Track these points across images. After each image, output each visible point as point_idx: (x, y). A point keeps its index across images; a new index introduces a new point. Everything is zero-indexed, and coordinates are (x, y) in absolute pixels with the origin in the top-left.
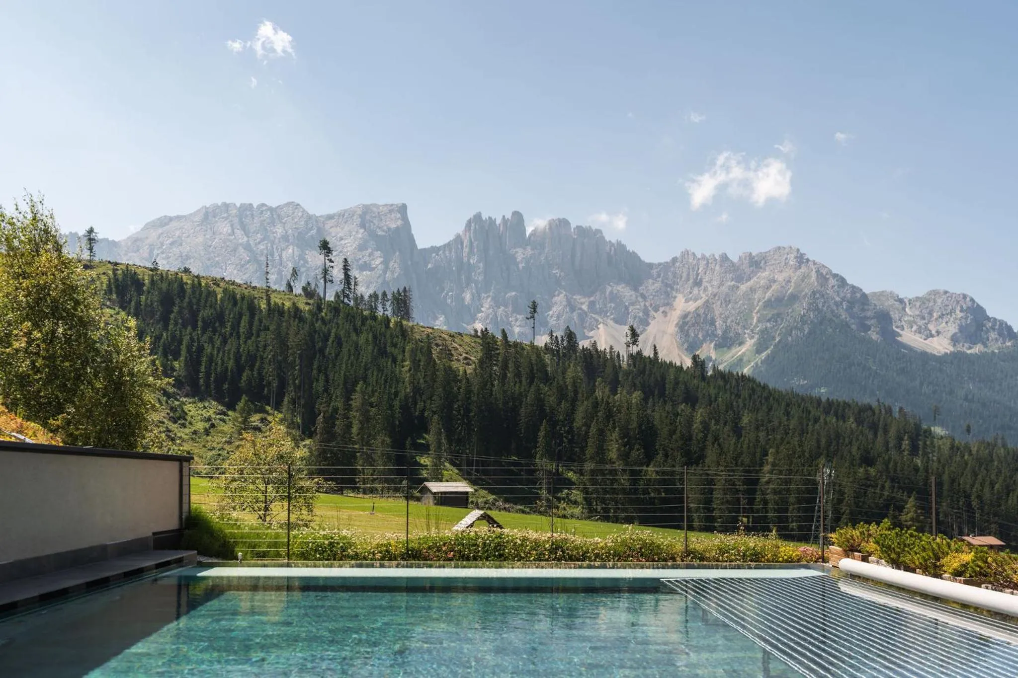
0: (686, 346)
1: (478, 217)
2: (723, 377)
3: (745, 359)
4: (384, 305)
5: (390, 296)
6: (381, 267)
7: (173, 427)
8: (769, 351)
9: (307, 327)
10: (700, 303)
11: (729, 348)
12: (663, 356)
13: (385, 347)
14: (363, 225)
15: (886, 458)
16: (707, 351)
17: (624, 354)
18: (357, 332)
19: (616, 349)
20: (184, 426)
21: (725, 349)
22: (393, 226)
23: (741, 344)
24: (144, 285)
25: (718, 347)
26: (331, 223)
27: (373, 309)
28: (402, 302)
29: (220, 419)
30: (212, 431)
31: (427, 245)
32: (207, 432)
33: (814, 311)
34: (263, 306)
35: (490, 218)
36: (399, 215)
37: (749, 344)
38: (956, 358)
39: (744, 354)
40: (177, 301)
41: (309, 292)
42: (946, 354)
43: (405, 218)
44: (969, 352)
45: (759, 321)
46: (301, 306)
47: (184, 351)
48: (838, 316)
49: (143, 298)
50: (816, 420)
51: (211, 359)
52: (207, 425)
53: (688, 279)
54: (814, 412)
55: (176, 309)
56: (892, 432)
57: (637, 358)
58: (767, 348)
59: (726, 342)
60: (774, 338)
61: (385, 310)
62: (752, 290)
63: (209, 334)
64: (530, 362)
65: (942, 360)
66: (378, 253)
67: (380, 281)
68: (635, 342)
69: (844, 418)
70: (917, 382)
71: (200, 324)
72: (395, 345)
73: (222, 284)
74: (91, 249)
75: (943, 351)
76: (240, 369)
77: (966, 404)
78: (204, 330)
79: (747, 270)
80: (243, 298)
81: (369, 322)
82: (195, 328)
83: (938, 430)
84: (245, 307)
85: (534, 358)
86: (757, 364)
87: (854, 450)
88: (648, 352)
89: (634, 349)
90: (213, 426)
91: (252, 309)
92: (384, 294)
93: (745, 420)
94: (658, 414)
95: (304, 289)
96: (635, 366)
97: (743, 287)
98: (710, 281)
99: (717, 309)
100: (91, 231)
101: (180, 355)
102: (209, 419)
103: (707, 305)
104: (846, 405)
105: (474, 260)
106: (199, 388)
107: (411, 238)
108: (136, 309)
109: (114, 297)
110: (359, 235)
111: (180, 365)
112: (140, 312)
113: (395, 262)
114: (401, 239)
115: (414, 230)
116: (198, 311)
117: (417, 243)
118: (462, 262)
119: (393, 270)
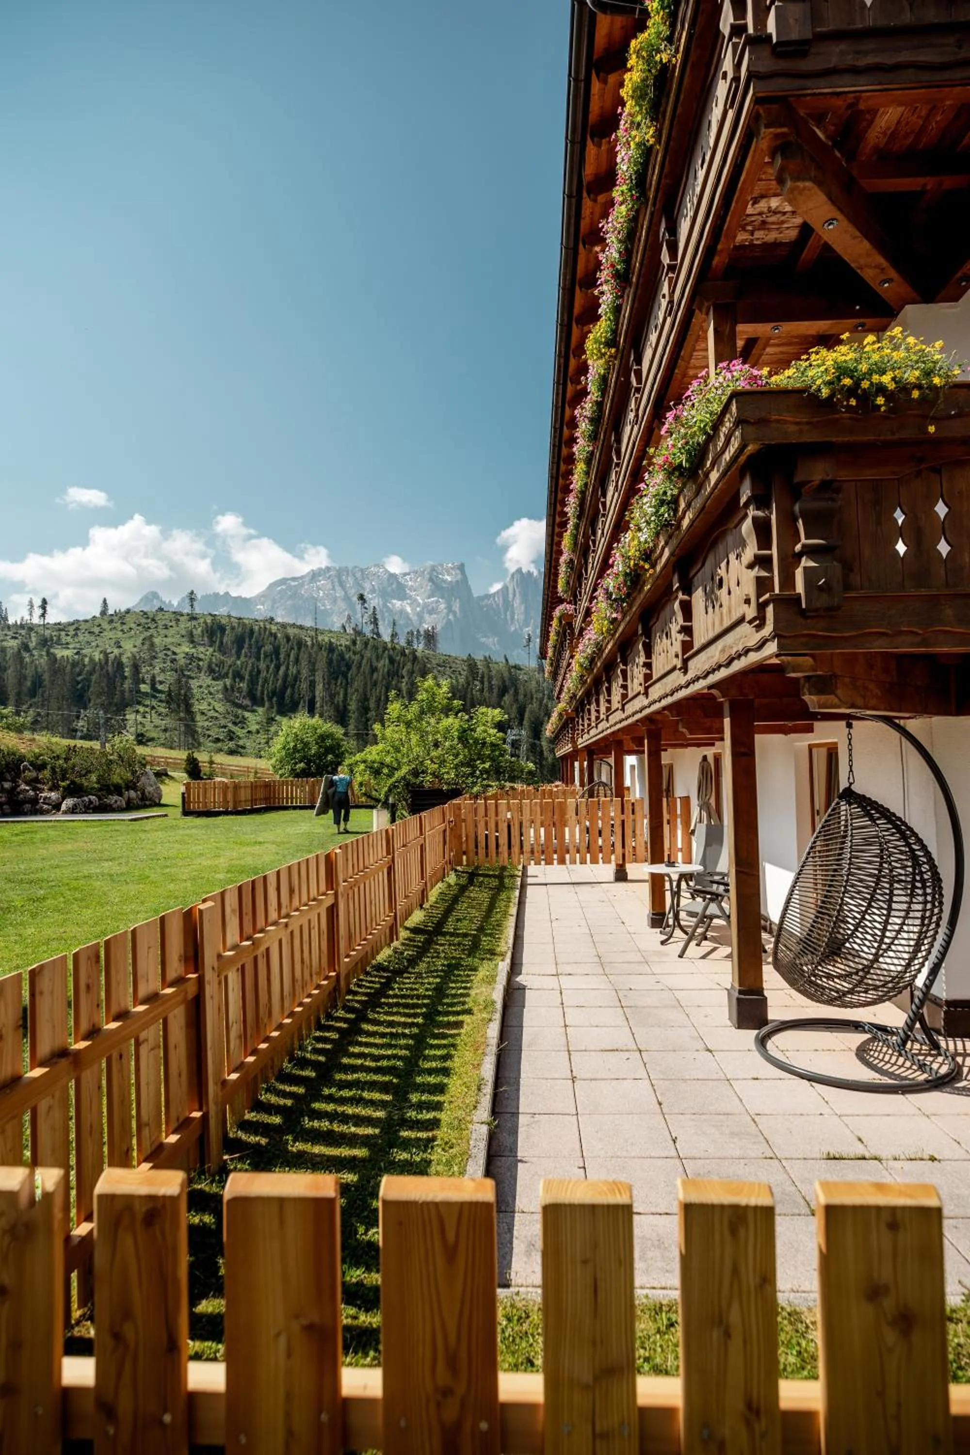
5: (422, 633)
14: (431, 580)
18: (378, 658)
20: (243, 728)
22: (454, 580)
28: (431, 637)
31: (481, 594)
35: (529, 572)
36: (458, 572)
40: (247, 640)
43: (463, 572)
47: (247, 677)
51: (266, 681)
55: (246, 646)
61: (419, 643)
64: (502, 678)
66: (443, 601)
71: (262, 656)
74: (192, 606)
76: (284, 688)
80: (295, 637)
84: (296, 643)
85: (506, 674)
92: (418, 631)
95: (354, 629)
100: (192, 593)
101: (244, 679)
102: (260, 723)
105: (517, 603)
106: (256, 701)
107: (469, 589)
108: (219, 647)
109: (206, 639)
110: (429, 588)
111: (243, 685)
112: (222, 649)
113: (456, 606)
114: (461, 588)
115: (471, 583)
116: (262, 647)
117: (473, 591)
118: (508, 605)
119: (454, 613)
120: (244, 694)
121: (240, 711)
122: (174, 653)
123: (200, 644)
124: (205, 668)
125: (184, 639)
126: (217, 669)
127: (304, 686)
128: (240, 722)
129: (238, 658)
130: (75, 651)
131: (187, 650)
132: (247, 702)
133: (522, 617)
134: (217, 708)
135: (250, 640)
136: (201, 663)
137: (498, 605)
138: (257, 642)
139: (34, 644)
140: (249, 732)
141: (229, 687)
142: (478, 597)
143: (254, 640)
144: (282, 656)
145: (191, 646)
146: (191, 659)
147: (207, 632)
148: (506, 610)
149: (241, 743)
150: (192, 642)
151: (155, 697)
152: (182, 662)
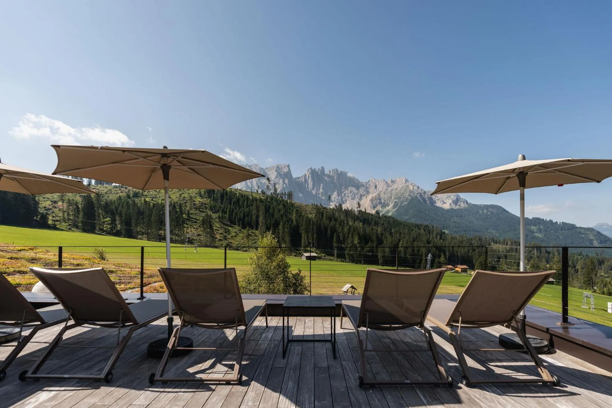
0: (372, 206)
1: (311, 168)
2: (385, 217)
3: (390, 210)
4: (285, 196)
6: (282, 183)
7: (226, 235)
8: (397, 208)
9: (265, 204)
10: (377, 194)
11: (385, 207)
12: (368, 211)
13: (287, 210)
14: (276, 171)
15: (434, 241)
16: (379, 208)
17: (356, 210)
18: (279, 205)
19: (353, 209)
20: (229, 234)
21: (384, 207)
22: (286, 171)
23: (389, 206)
24: (215, 191)
25: (382, 207)
26: (267, 170)
27: (282, 197)
28: (290, 195)
29: (239, 232)
30: (237, 236)
31: (296, 177)
32: (236, 236)
33: (410, 196)
34: (251, 198)
35: (314, 169)
36: (287, 168)
37: (391, 206)
38: (451, 210)
39: (389, 209)
40: (225, 197)
41: (263, 193)
42: (448, 209)
43: (289, 168)
44: (455, 208)
45: (394, 199)
46: (262, 198)
47: (228, 212)
48: (417, 198)
49: (215, 195)
50: (412, 230)
51: (236, 214)
52: (235, 234)
53: (373, 186)
54: (411, 227)
55: (225, 199)
56: (435, 233)
57: (360, 211)
58: (396, 207)
59: (384, 205)
60: (398, 204)
61: (285, 198)
62: (392, 190)
63: (235, 206)
65: (448, 211)
66: (281, 179)
67: (282, 187)
68: (359, 207)
69: (419, 229)
70: (440, 218)
71: (232, 203)
72: (290, 209)
73: (238, 191)
75: (447, 208)
76: (244, 217)
77: (454, 224)
78: (234, 205)
79: (390, 184)
80: (245, 196)
81: (282, 202)
82: (231, 204)
83: (446, 232)
84: (246, 198)
85: (331, 212)
86: (393, 212)
87: (424, 239)
88: (363, 210)
89: (359, 209)
90: (237, 234)
91: (248, 198)
93: (393, 231)
94: (368, 230)
96: (360, 214)
97: (389, 189)
98: (380, 187)
99: (382, 195)
101: (227, 213)
102: (236, 232)
103: (379, 194)
104: (421, 225)
105: (310, 180)
106: (232, 222)
107: (291, 175)
108: (213, 199)
109: (206, 195)
110: (276, 174)
111: (227, 216)
112: (215, 200)
113: (286, 181)
114: (288, 175)
115: (292, 172)
116: (232, 199)
117: (293, 176)
118: (306, 181)
119: (286, 184)
120: (227, 219)
121: (226, 227)
122: (194, 201)
123: (204, 197)
124: (209, 208)
125: (197, 195)
126: (214, 208)
127: (254, 217)
128: (227, 232)
129: (222, 204)
130: (151, 199)
131: (199, 200)
132: (229, 223)
133: (312, 186)
134: (217, 226)
135: (227, 196)
136: (206, 206)
137: (302, 182)
138: (229, 197)
139: (132, 195)
140: (232, 236)
141: (221, 216)
142: (295, 178)
143: (228, 196)
144: (241, 203)
145: (201, 198)
146: (202, 204)
147: (207, 192)
148: (305, 184)
149: (230, 241)
150: (201, 196)
151: (189, 220)
152: (198, 205)
